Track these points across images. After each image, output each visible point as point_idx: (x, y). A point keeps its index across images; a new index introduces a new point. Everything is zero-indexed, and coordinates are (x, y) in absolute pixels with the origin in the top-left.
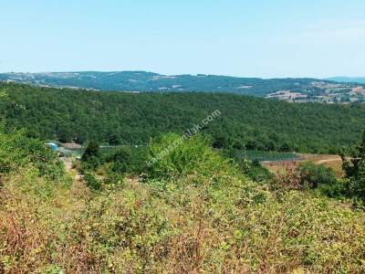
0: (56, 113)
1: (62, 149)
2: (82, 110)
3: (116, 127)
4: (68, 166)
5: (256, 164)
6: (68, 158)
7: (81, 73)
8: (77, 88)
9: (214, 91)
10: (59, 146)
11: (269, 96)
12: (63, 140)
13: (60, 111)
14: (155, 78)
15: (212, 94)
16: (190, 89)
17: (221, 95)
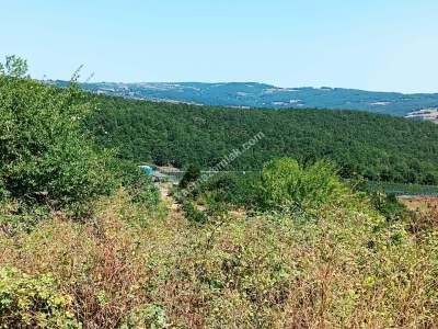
0: (151, 131)
1: (157, 173)
2: (181, 128)
3: (220, 149)
4: (164, 193)
5: (391, 198)
6: (164, 184)
7: (182, 84)
8: (177, 102)
9: (341, 108)
10: (154, 169)
11: (411, 115)
12: (159, 163)
13: (156, 128)
14: (270, 91)
15: (339, 112)
16: (311, 106)
17: (349, 112)
